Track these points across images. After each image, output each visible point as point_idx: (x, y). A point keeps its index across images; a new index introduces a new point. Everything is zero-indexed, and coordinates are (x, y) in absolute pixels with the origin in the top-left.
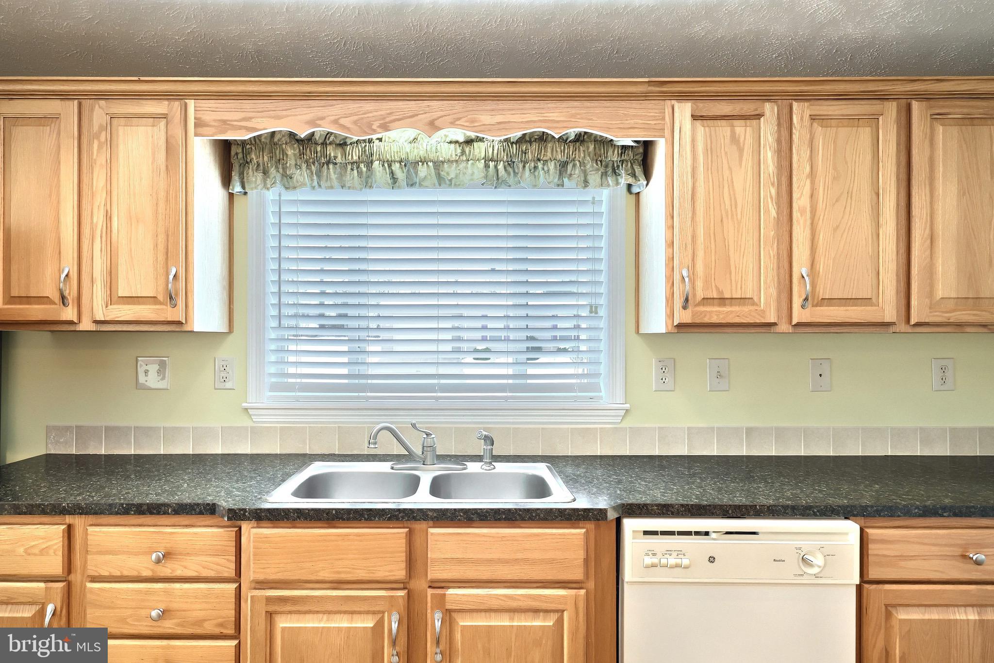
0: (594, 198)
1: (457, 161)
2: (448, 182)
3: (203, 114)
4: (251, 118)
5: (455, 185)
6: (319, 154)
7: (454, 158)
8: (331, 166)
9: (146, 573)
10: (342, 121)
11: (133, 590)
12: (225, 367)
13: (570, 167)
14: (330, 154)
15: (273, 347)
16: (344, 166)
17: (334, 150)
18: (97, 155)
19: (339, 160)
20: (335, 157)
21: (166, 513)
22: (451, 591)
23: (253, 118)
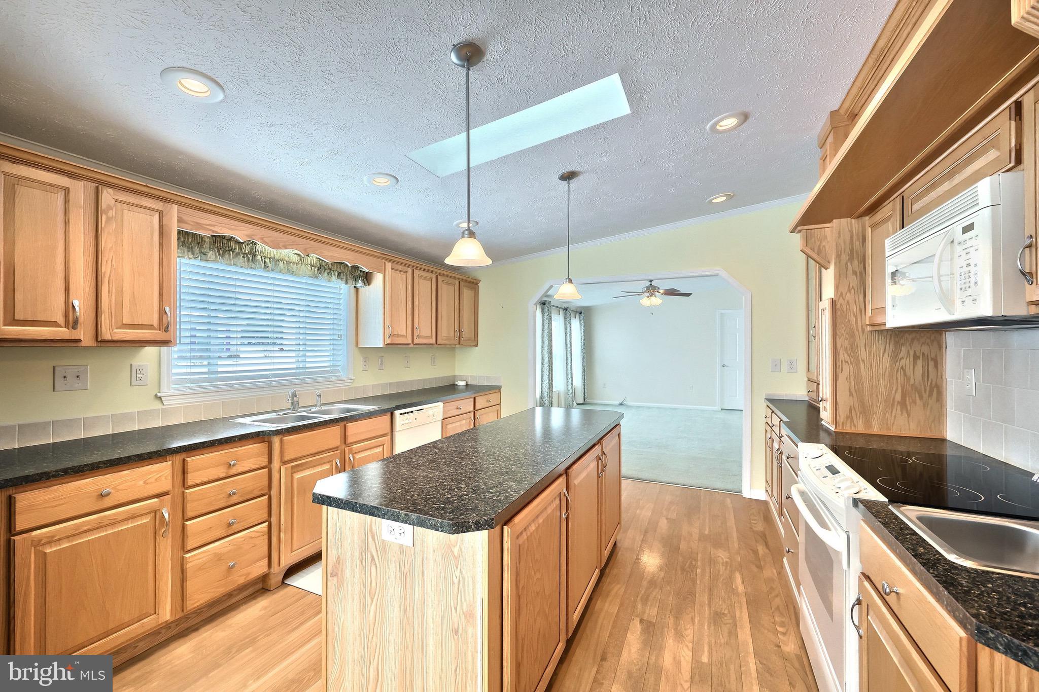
0: (340, 287)
1: (297, 263)
2: (291, 272)
3: (184, 216)
4: (215, 225)
5: (295, 274)
6: (226, 245)
7: (296, 262)
8: (231, 253)
9: (222, 475)
10: (265, 239)
11: (215, 486)
12: (141, 371)
13: (342, 275)
14: (232, 246)
15: (176, 356)
16: (238, 254)
17: (235, 244)
18: (105, 225)
19: (237, 250)
20: (235, 249)
21: (235, 441)
22: (353, 446)
23: (216, 226)
